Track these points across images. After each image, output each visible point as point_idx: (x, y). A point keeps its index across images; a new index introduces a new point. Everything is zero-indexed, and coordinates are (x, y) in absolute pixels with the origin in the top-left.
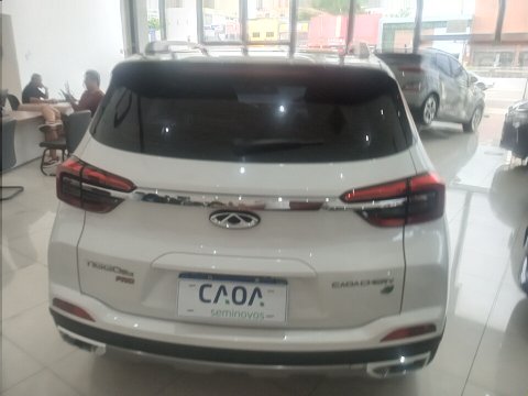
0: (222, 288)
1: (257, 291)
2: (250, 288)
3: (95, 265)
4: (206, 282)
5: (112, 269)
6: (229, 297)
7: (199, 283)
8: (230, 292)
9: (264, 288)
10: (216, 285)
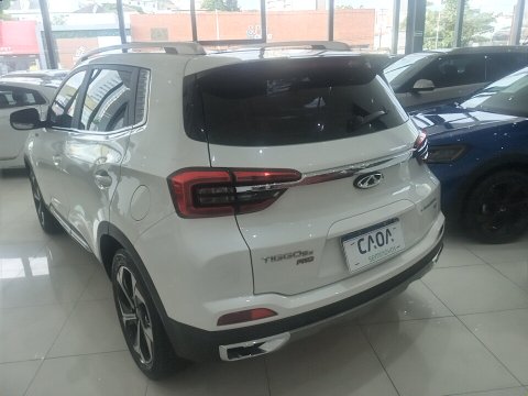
0: (370, 237)
1: (388, 231)
2: (383, 230)
3: (273, 259)
4: (359, 238)
5: (291, 256)
6: (375, 243)
7: (356, 240)
8: (375, 240)
9: (390, 227)
10: (366, 237)
